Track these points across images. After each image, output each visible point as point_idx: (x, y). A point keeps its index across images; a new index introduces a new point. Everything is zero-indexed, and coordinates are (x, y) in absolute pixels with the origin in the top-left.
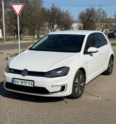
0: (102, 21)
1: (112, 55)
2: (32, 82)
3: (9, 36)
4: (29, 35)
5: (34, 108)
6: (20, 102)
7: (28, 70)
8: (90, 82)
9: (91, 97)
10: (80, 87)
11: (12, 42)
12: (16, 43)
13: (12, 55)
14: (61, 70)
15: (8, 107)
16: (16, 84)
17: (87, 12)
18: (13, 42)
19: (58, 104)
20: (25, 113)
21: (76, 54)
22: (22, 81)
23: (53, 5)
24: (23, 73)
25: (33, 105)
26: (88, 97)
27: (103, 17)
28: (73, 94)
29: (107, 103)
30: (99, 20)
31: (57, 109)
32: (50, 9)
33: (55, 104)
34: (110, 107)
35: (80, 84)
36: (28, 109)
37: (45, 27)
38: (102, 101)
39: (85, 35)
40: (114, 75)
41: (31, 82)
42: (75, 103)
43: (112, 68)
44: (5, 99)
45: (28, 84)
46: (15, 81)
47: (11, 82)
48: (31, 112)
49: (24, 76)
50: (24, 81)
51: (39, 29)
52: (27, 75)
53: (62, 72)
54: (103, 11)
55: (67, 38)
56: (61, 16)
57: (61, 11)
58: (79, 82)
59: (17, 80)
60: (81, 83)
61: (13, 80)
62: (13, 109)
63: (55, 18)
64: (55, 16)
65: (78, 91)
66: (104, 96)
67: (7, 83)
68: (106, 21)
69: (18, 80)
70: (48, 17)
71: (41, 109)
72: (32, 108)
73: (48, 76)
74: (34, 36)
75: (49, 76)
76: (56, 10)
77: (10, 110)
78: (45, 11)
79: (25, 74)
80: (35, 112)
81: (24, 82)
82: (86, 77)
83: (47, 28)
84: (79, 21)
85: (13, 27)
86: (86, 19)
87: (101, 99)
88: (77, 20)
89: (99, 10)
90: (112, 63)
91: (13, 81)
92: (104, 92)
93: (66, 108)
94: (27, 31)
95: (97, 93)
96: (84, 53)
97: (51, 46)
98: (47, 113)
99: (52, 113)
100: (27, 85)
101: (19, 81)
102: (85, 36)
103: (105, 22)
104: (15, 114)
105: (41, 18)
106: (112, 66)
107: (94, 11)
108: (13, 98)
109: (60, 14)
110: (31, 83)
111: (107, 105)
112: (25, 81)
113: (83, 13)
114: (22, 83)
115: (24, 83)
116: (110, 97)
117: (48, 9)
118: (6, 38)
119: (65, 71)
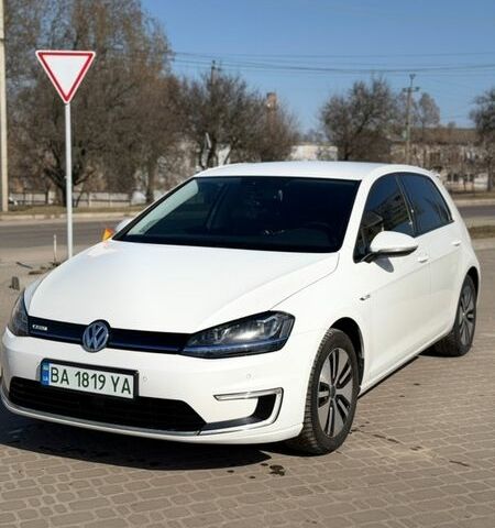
0: (421, 138)
1: (472, 273)
2: (131, 379)
3: (24, 193)
4: (109, 189)
5: (135, 493)
6: (73, 467)
7: (112, 326)
8: (379, 383)
9: (388, 446)
10: (340, 402)
11: (37, 217)
12: (53, 220)
13: (36, 269)
14: (256, 327)
15: (17, 488)
16: (58, 385)
17: (354, 98)
18: (42, 217)
19: (242, 475)
20: (95, 514)
21: (321, 260)
22: (82, 371)
23: (213, 68)
24: (91, 336)
25: (131, 480)
26: (373, 449)
27: (424, 121)
28: (309, 435)
29: (455, 473)
30: (405, 135)
31: (238, 499)
32: (202, 83)
33: (229, 475)
34: (471, 492)
35: (338, 392)
36: (109, 497)
37: (179, 159)
38: (437, 466)
39: (358, 179)
40: (480, 357)
41: (123, 377)
42: (316, 474)
43: (471, 325)
44: (6, 452)
45: (109, 388)
46: (55, 372)
47: (34, 379)
48: (123, 510)
49: (92, 349)
50: (91, 373)
51: (151, 166)
52: (108, 346)
53: (261, 334)
54: (425, 96)
55: (280, 192)
56: (245, 114)
57: (248, 91)
58: (333, 380)
59: (61, 368)
60: (341, 386)
61: (45, 368)
62: (40, 498)
63: (222, 121)
64: (220, 110)
65: (331, 421)
66: (442, 443)
67: (16, 381)
68: (433, 137)
69: (67, 368)
70: (190, 117)
71: (169, 498)
72: (127, 491)
73: (199, 350)
74: (131, 196)
75: (206, 350)
76: (228, 87)
77: (27, 504)
78: (181, 90)
79: (96, 343)
80: (141, 513)
81: (95, 376)
82: (363, 360)
83: (187, 162)
84: (321, 135)
85: (42, 157)
86: (352, 128)
87: (428, 458)
88: (312, 131)
89: (404, 90)
90: (471, 308)
91: (42, 373)
92: (443, 426)
93: (279, 492)
94: (101, 175)
95: (413, 431)
96: (357, 258)
97: (208, 225)
98: (193, 514)
99: (216, 515)
100: (108, 390)
101: (72, 371)
102: (358, 183)
103: (430, 144)
104: (52, 519)
105: (162, 119)
106: (470, 319)
107: (385, 95)
108: (41, 448)
109: (241, 105)
110: (126, 380)
111: (460, 484)
112: (98, 373)
113: (339, 103)
114: (85, 383)
115: (91, 381)
116: (468, 451)
117: (195, 84)
118: (10, 202)
119: (272, 330)
